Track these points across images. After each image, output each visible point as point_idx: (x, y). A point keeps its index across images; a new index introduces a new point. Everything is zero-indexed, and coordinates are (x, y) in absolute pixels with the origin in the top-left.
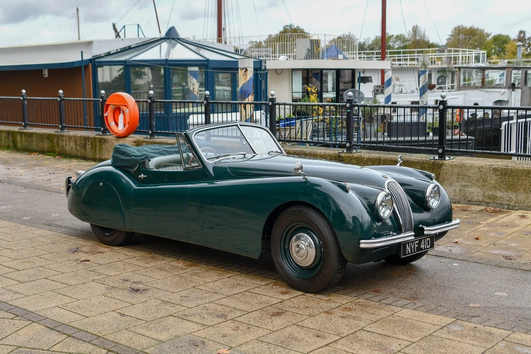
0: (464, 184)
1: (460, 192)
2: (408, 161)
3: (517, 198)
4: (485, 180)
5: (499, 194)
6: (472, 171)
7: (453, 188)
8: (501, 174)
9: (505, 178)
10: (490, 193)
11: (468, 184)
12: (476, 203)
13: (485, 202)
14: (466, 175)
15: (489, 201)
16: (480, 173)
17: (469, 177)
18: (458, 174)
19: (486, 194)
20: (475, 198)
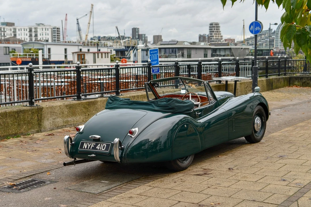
0: (54, 117)
1: (53, 123)
2: (24, 110)
3: (76, 119)
4: (63, 113)
5: (69, 119)
6: (57, 109)
7: (49, 121)
8: (69, 107)
9: (71, 110)
10: (66, 120)
11: (56, 117)
12: (60, 127)
13: (64, 125)
14: (54, 112)
15: (66, 124)
16: (60, 109)
17: (56, 113)
18: (51, 113)
19: (64, 121)
20: (60, 125)
